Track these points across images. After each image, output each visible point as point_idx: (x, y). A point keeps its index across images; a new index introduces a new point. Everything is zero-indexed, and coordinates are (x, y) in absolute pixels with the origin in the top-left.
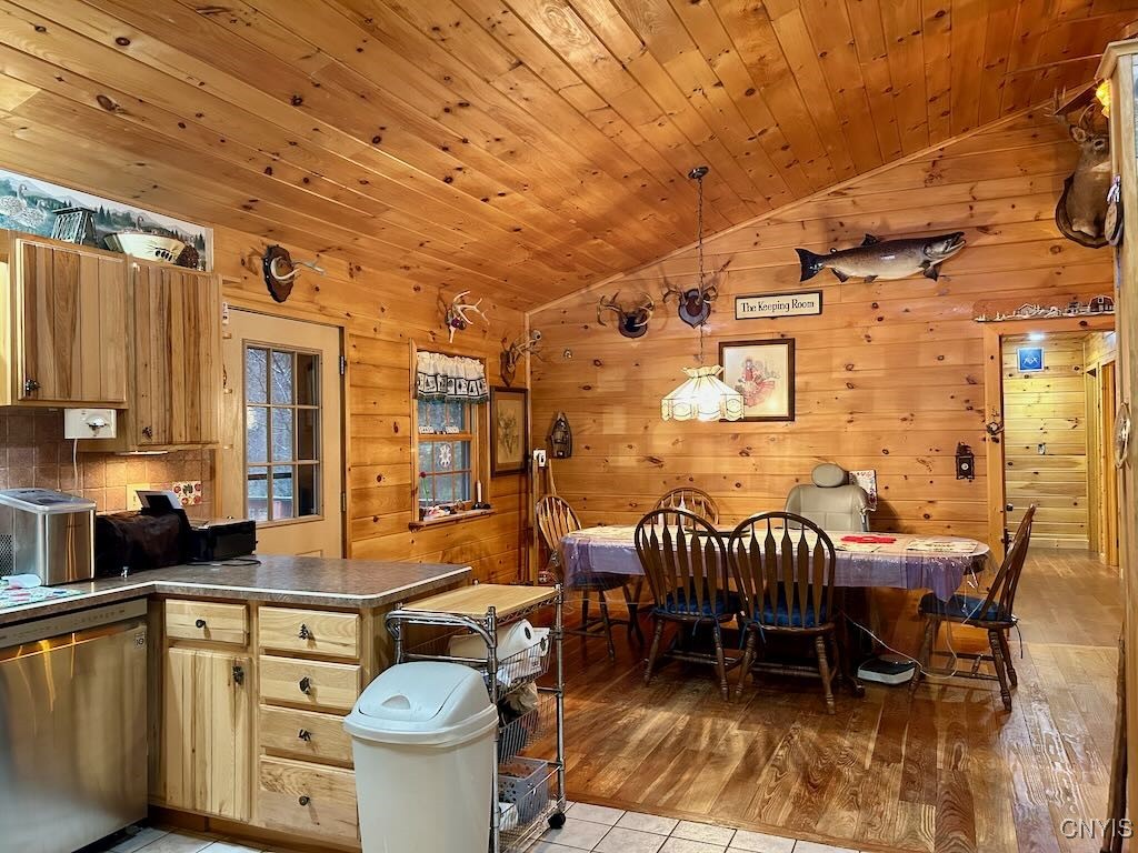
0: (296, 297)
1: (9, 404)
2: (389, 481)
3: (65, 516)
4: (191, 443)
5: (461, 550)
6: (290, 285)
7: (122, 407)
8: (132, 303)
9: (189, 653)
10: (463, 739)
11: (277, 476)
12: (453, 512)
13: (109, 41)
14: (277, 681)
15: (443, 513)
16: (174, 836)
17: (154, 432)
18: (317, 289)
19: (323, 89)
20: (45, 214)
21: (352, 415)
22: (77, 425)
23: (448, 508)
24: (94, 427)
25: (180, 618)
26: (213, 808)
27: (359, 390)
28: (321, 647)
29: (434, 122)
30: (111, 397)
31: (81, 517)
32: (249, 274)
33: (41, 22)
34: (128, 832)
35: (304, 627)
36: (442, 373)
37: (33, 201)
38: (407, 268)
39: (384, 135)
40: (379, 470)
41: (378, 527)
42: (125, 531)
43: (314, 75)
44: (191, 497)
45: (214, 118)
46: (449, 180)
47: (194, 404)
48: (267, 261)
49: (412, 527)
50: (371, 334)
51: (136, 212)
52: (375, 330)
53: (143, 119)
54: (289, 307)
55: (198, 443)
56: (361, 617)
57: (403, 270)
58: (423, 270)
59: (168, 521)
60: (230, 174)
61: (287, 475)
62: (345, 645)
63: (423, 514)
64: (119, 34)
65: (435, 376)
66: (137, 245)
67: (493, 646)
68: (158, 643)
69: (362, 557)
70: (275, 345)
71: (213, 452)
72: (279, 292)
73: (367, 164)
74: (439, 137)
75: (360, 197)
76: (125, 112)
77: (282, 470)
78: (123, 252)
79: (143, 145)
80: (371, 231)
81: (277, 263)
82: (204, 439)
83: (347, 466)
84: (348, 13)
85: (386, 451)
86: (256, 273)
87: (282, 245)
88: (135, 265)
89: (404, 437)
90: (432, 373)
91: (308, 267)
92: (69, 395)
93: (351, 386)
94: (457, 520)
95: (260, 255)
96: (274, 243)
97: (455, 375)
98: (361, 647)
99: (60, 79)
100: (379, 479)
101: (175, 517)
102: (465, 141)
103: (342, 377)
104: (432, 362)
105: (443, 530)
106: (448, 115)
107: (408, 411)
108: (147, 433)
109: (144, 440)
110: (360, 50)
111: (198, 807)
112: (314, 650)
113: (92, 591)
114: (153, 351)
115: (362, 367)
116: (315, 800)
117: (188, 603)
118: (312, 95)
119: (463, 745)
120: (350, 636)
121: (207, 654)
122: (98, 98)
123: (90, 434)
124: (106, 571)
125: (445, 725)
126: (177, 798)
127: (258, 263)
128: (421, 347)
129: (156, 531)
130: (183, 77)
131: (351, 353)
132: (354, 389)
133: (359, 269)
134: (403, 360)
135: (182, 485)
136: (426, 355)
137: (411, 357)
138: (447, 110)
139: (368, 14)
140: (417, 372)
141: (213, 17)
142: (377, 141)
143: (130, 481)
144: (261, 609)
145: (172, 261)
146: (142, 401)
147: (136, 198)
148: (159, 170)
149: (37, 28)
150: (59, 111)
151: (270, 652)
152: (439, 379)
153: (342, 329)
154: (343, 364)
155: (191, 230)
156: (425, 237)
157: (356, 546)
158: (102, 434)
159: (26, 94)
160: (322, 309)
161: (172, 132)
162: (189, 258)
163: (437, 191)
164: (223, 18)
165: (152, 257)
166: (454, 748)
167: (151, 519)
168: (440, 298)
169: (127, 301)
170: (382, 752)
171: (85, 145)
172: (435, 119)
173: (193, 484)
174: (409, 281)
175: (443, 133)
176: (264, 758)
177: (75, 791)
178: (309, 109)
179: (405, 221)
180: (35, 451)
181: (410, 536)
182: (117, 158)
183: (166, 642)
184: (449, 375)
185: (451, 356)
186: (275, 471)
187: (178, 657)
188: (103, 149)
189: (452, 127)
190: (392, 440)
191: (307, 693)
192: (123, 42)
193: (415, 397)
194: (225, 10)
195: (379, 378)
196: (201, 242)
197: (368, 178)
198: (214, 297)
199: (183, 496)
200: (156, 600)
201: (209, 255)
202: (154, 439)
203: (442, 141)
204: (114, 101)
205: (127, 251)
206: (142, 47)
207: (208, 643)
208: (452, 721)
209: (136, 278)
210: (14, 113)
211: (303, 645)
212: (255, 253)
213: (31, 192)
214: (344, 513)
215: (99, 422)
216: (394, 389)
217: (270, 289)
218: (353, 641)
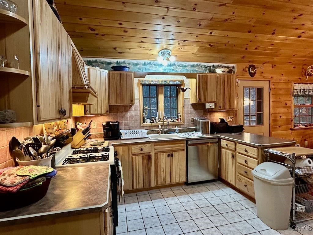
0: (257, 75)
1: (196, 103)
2: (284, 117)
3: (206, 122)
4: (229, 109)
5: (309, 137)
6: (255, 73)
7: (215, 102)
8: (217, 82)
9: (225, 150)
10: (280, 184)
11: (252, 116)
12: (306, 126)
13: (208, 34)
14: (241, 159)
15: (302, 126)
16: (223, 184)
17: (221, 107)
18: (263, 73)
19: (256, 26)
20: (204, 68)
21: (272, 101)
22: (208, 106)
23: (304, 125)
24: (210, 106)
25: (224, 143)
26: (229, 181)
27: (275, 95)
28: (249, 154)
29: (291, 23)
30: (213, 100)
31: (208, 122)
32: (245, 72)
33: (196, 35)
34: (216, 180)
35: (245, 149)
36: (303, 89)
37: (201, 66)
38: (290, 63)
39: (276, 32)
40: (281, 115)
41: (280, 129)
42: (215, 125)
43: (253, 24)
44: (231, 120)
45: (232, 42)
46: (300, 37)
47: (230, 101)
48: (249, 68)
49: (291, 129)
50: (279, 81)
51: (220, 64)
52: (280, 80)
53: (218, 46)
54: (255, 78)
55: (231, 109)
56: (258, 149)
57: (289, 63)
58: (297, 62)
59: (224, 124)
60: (238, 52)
61: (255, 116)
62: (254, 155)
63: (295, 126)
64: (210, 32)
65: (300, 90)
66: (219, 71)
67: (294, 163)
68: (220, 147)
69: (275, 135)
70: (251, 87)
71: (236, 111)
72: (252, 75)
73: (272, 40)
74: (293, 26)
75: (272, 49)
76: (214, 46)
77: (253, 114)
78: (216, 73)
79: (219, 51)
80: (277, 56)
81: (251, 69)
82: (232, 108)
83: (271, 114)
84: (259, 6)
85: (283, 110)
86: (246, 72)
87: (253, 64)
88: (218, 75)
89: (290, 106)
90: (299, 89)
91: (260, 68)
92: (206, 101)
93: (272, 94)
94: (308, 129)
95: (247, 67)
96: (251, 64)
97: (308, 89)
98: (258, 156)
99: (202, 44)
100: (280, 117)
101: (225, 124)
102: (303, 25)
103: (270, 93)
104: (299, 86)
105: (302, 131)
106: (296, 20)
107: (290, 100)
108: (220, 107)
109: (219, 108)
110: (264, 14)
111: (227, 180)
112: (248, 155)
113: (210, 136)
114: (221, 91)
115: (276, 90)
116: (248, 186)
117: (225, 141)
118: (253, 29)
119: (280, 185)
120: (255, 153)
121: (228, 151)
122: (209, 45)
123: (209, 108)
124: (212, 133)
125: (274, 179)
126: (223, 177)
127: (247, 69)
128: (295, 82)
129: (222, 126)
130: (223, 35)
131: (272, 87)
132: (273, 95)
133: (275, 66)
134: (289, 86)
135: (229, 117)
136: (297, 84)
137: (292, 85)
138: (295, 19)
139: (264, 4)
140: (293, 89)
141: (226, 21)
142: (273, 34)
143: (219, 116)
144: (237, 144)
145: (226, 73)
146: (219, 101)
147: (220, 61)
148: (223, 55)
149: (196, 36)
150: (203, 49)
151: (240, 153)
152: (302, 91)
153: (269, 81)
154: (270, 89)
155: (231, 65)
156: (294, 53)
157: (273, 133)
158: (212, 108)
159: (197, 48)
160: (264, 77)
161: (224, 47)
162: (230, 71)
163: (297, 41)
164: (229, 21)
165: (222, 73)
166: (277, 185)
167: (221, 124)
168: (303, 68)
169: (216, 82)
170: (259, 181)
171: (209, 54)
172: (291, 22)
173: (232, 117)
174: (291, 66)
175: (294, 25)
176: (238, 174)
177: (208, 170)
178: (253, 32)
179: (287, 51)
180: (202, 111)
181: (290, 131)
182: (215, 55)
183: (221, 147)
184: (305, 89)
185: (307, 84)
186: (251, 114)
187: (223, 150)
188: (212, 54)
189: (298, 22)
190: (284, 107)
191: (246, 163)
192: (211, 33)
193: (293, 96)
194: (229, 19)
195: (281, 92)
196: (234, 68)
197: (273, 43)
198: (234, 78)
199: (230, 119)
200: (219, 139)
201: (236, 70)
202: (222, 108)
203: (295, 27)
204: (212, 45)
205: (217, 72)
206: (215, 33)
207: (228, 149)
208: (277, 178)
209: (218, 78)
210: (196, 52)
211: (245, 153)
212: (246, 67)
213: (201, 65)
214: (270, 124)
215: (211, 105)
216: (286, 94)
217: (250, 74)
218: (256, 154)
